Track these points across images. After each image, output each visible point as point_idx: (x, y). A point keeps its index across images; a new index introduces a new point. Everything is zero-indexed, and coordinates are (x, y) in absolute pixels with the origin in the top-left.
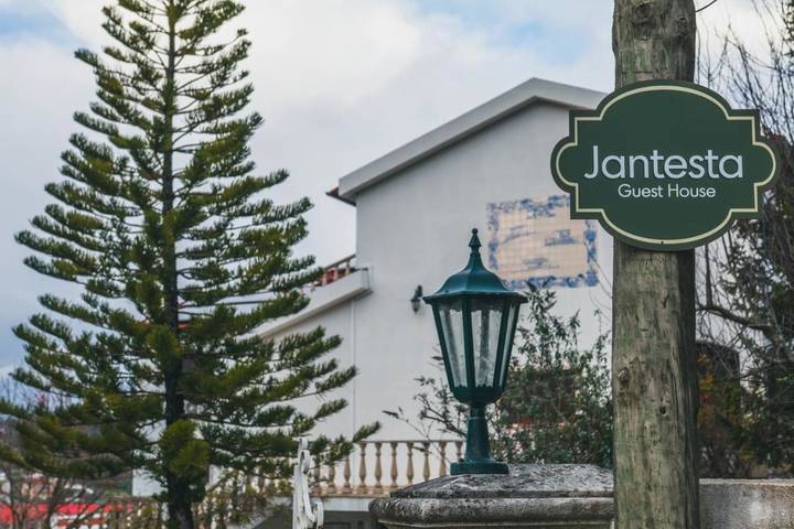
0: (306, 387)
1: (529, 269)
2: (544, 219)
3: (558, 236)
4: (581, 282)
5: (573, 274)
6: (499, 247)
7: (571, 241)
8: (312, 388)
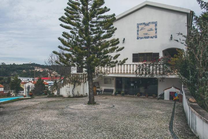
0: (114, 51)
1: (145, 35)
2: (147, 26)
3: (150, 29)
4: (154, 38)
5: (153, 36)
6: (139, 31)
7: (152, 30)
8: (116, 51)
